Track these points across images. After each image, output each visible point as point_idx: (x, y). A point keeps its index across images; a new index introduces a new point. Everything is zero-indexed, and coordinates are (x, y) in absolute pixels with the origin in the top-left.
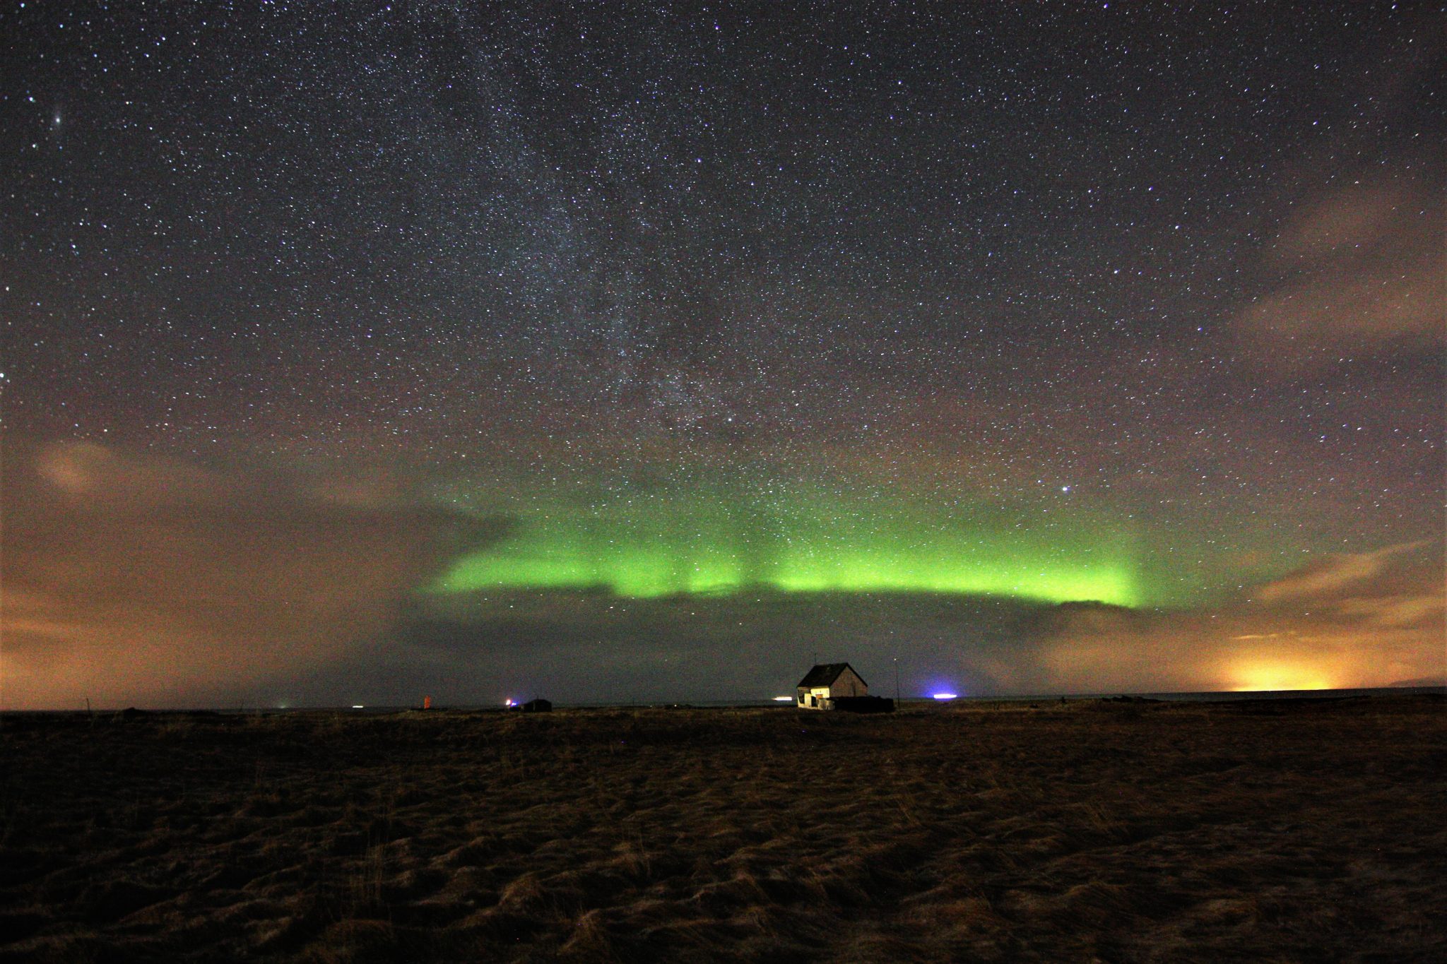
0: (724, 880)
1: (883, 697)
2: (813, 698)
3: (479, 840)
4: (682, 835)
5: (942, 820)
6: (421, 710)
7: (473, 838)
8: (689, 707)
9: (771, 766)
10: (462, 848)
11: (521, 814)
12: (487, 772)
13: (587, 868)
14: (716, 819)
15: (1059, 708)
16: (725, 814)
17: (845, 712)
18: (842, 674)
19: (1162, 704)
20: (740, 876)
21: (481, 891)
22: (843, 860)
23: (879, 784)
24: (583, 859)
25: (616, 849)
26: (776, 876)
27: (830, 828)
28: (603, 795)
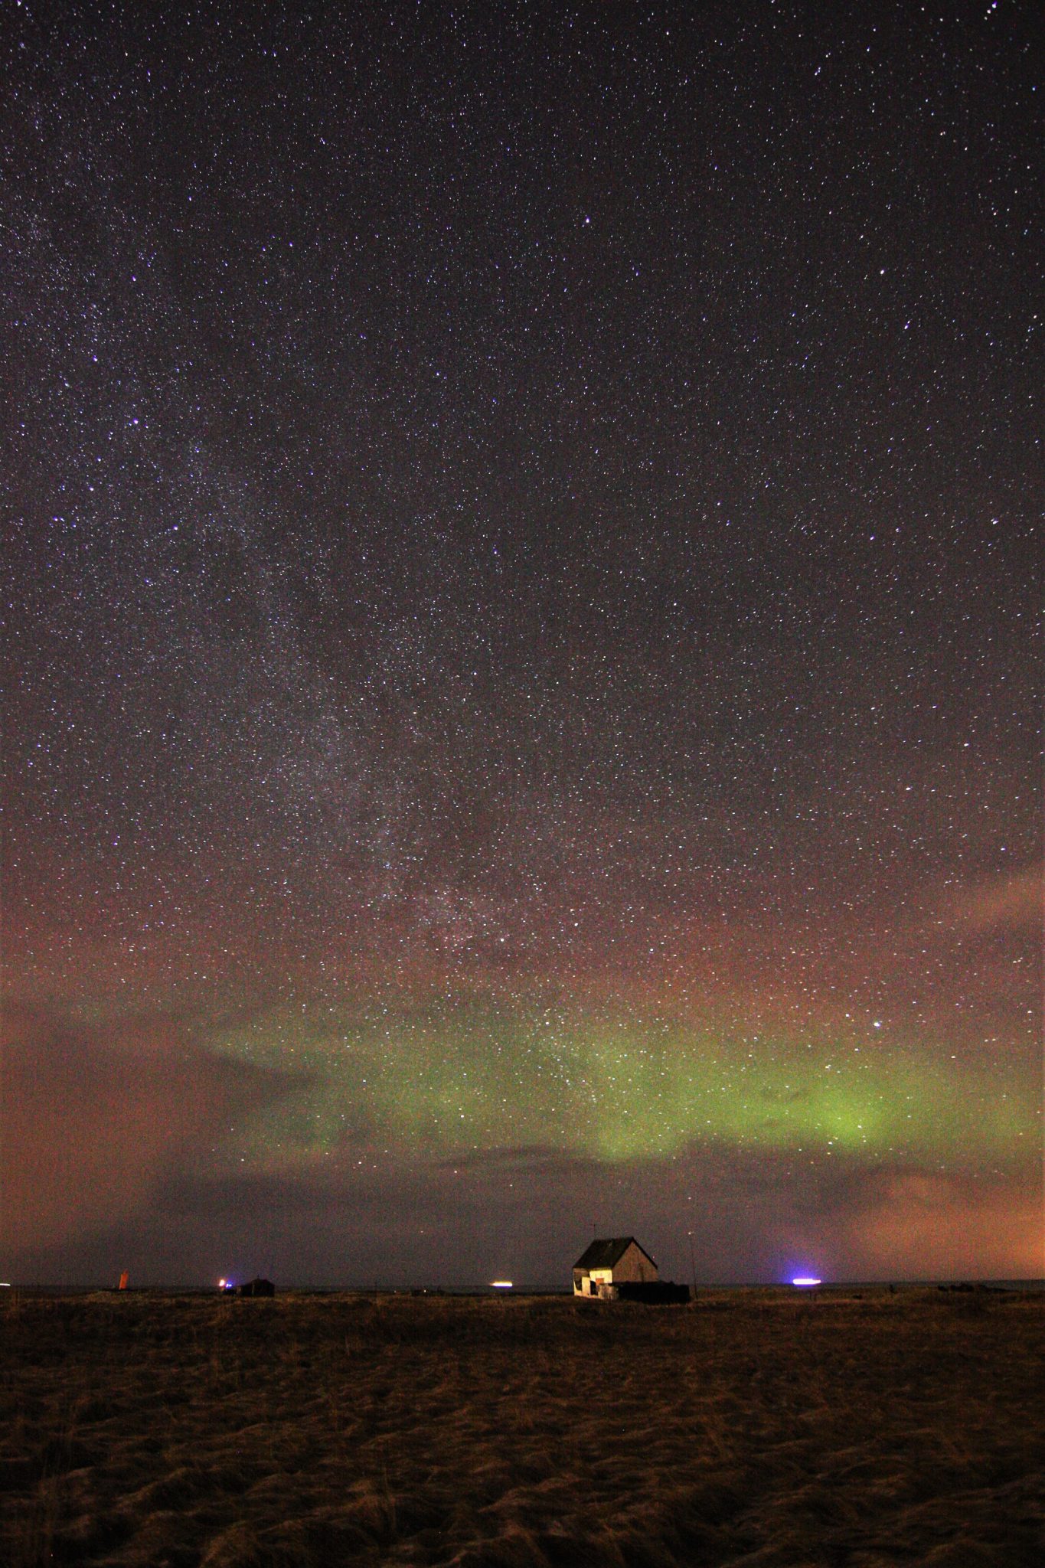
0: (491, 1537)
1: (678, 1283)
2: (593, 1284)
3: (180, 1471)
4: (436, 1470)
5: (761, 1451)
6: (116, 1290)
7: (171, 1469)
8: (441, 1293)
9: (543, 1374)
10: (156, 1483)
11: (229, 1436)
12: (194, 1377)
13: (316, 1516)
14: (479, 1448)
15: (888, 1299)
16: (487, 1441)
17: (633, 1303)
18: (627, 1251)
19: (1010, 1294)
20: (512, 1530)
21: (178, 1547)
22: (640, 1509)
23: (680, 1401)
24: (309, 1503)
25: (350, 1490)
26: (557, 1531)
27: (622, 1462)
28: (336, 1412)
